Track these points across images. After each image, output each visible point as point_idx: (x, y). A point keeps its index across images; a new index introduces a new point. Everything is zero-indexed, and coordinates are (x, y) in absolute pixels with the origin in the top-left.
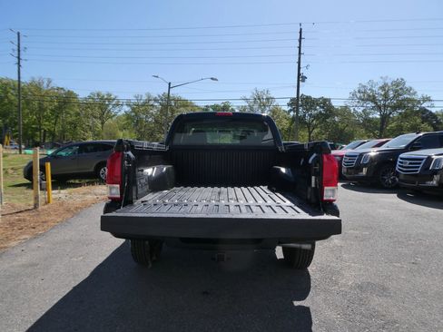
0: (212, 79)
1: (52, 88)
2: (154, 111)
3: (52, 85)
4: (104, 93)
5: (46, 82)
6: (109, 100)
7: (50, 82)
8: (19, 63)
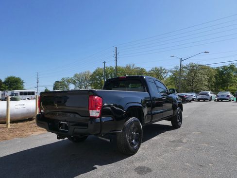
0: (205, 52)
1: (135, 68)
2: (185, 74)
3: (134, 67)
4: (158, 67)
5: (132, 66)
6: (161, 70)
7: (134, 65)
8: (116, 60)
